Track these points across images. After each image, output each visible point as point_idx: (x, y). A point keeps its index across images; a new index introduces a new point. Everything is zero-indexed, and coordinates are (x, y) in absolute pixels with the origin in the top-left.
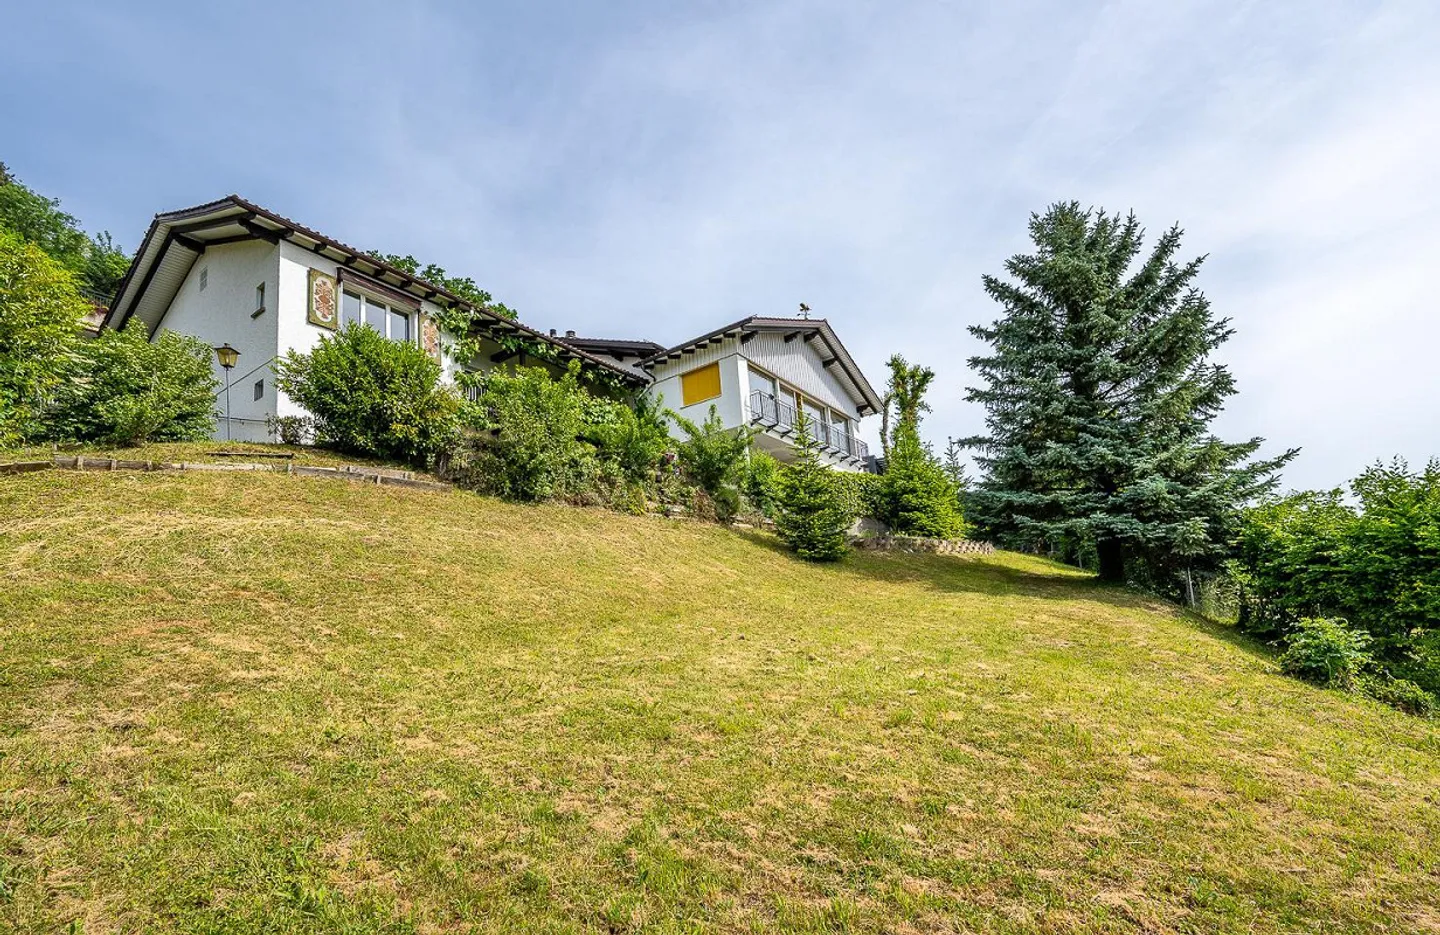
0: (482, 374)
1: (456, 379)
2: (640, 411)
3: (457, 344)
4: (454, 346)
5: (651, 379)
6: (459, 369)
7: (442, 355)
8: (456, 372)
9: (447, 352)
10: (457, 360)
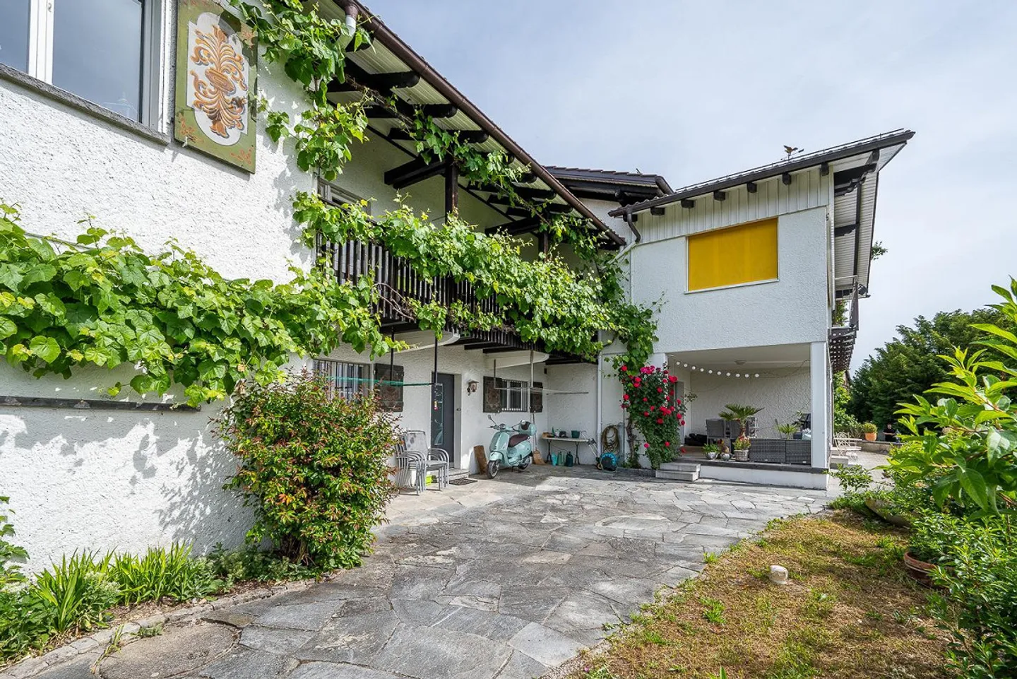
0: (367, 209)
1: (299, 217)
2: (609, 293)
3: (306, 115)
4: (298, 119)
5: (630, 238)
6: (308, 185)
7: (260, 139)
8: (301, 197)
9: (273, 132)
10: (303, 160)
